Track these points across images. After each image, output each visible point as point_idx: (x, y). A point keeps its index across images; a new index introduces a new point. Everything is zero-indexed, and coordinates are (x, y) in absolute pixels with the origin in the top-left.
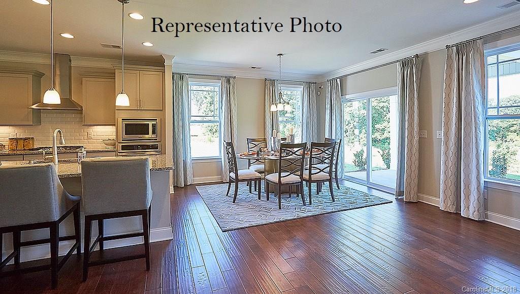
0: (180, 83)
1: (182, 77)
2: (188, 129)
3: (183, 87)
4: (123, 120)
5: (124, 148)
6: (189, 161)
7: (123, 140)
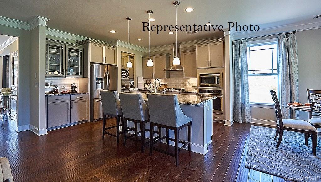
0: (239, 47)
1: (240, 42)
2: (246, 80)
3: (242, 49)
4: (200, 74)
5: (201, 91)
6: (247, 105)
7: (200, 87)
